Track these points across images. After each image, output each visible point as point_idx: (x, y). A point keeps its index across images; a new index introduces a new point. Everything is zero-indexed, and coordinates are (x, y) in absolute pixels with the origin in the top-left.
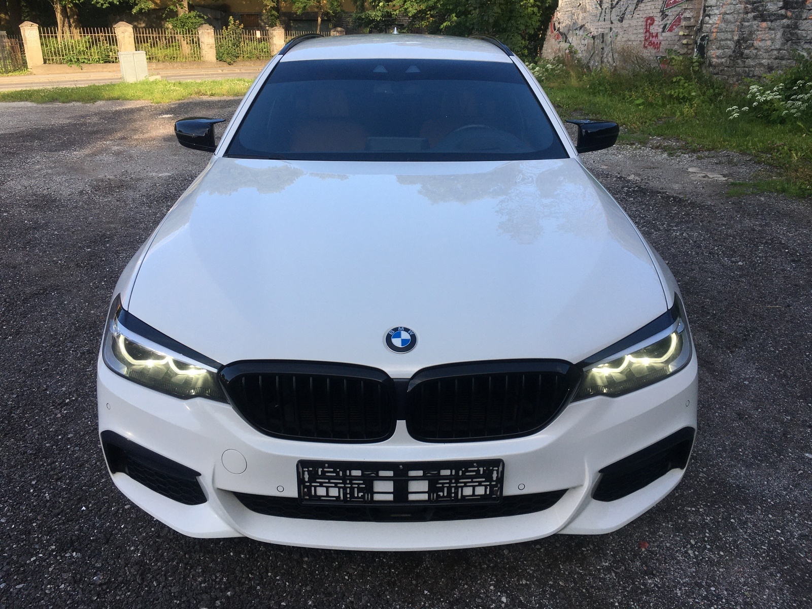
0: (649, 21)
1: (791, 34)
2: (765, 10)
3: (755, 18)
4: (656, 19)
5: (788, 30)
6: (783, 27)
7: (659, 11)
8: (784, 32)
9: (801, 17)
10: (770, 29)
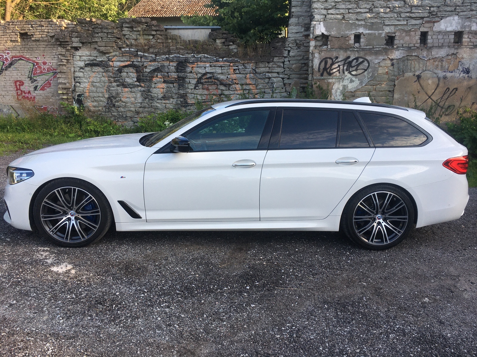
0: (18, 83)
1: (147, 95)
2: (125, 82)
3: (118, 86)
4: (24, 82)
5: (144, 93)
6: (141, 91)
7: (27, 77)
8: (142, 94)
9: (151, 86)
10: (131, 92)
